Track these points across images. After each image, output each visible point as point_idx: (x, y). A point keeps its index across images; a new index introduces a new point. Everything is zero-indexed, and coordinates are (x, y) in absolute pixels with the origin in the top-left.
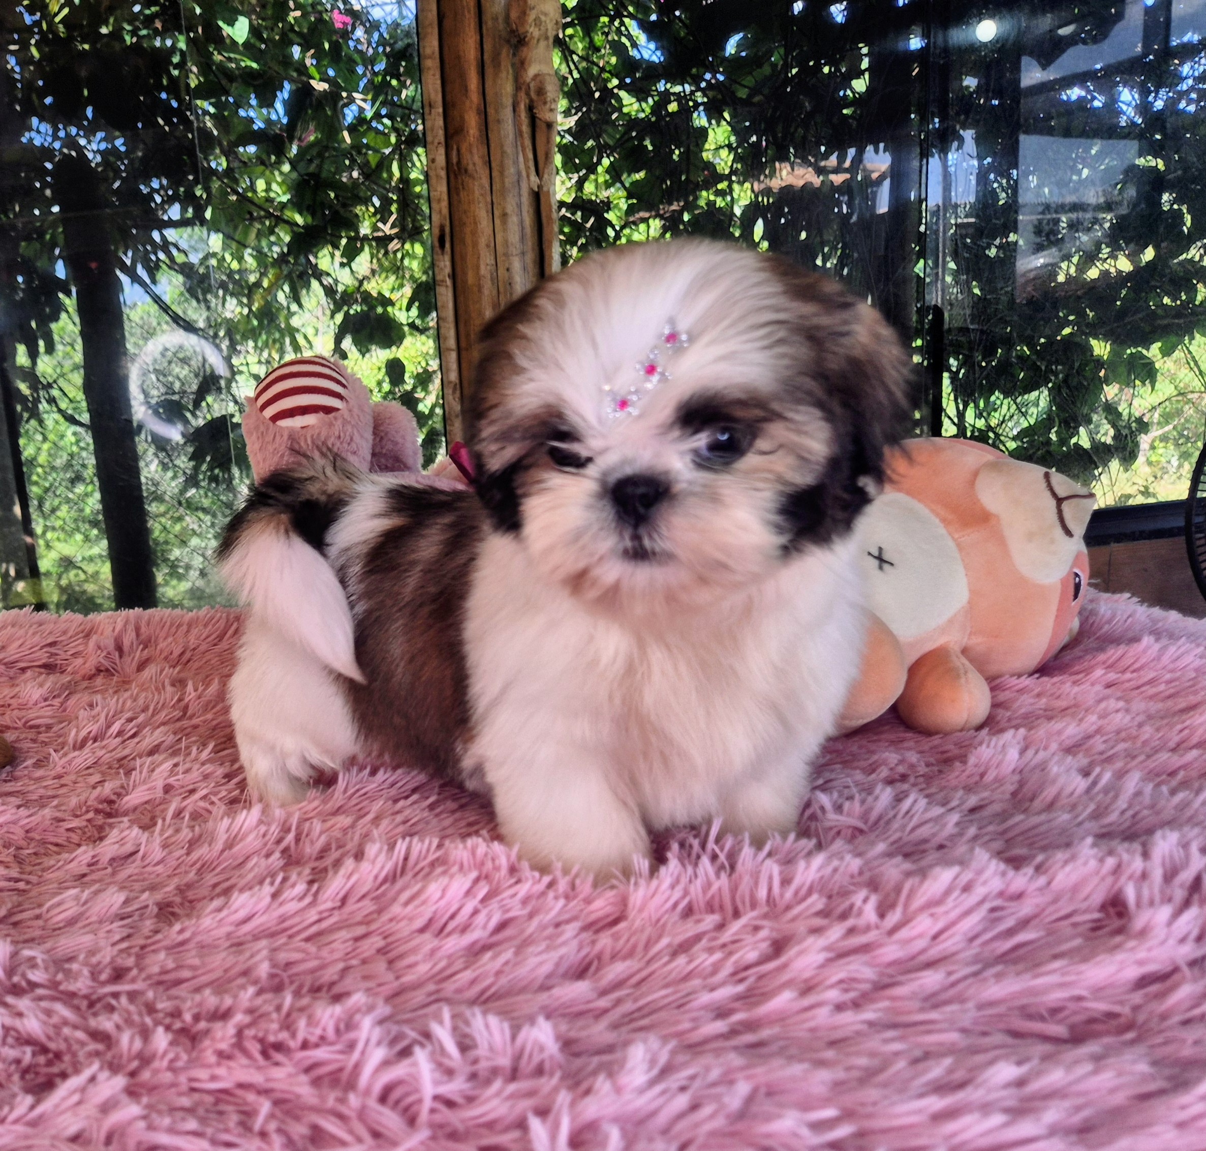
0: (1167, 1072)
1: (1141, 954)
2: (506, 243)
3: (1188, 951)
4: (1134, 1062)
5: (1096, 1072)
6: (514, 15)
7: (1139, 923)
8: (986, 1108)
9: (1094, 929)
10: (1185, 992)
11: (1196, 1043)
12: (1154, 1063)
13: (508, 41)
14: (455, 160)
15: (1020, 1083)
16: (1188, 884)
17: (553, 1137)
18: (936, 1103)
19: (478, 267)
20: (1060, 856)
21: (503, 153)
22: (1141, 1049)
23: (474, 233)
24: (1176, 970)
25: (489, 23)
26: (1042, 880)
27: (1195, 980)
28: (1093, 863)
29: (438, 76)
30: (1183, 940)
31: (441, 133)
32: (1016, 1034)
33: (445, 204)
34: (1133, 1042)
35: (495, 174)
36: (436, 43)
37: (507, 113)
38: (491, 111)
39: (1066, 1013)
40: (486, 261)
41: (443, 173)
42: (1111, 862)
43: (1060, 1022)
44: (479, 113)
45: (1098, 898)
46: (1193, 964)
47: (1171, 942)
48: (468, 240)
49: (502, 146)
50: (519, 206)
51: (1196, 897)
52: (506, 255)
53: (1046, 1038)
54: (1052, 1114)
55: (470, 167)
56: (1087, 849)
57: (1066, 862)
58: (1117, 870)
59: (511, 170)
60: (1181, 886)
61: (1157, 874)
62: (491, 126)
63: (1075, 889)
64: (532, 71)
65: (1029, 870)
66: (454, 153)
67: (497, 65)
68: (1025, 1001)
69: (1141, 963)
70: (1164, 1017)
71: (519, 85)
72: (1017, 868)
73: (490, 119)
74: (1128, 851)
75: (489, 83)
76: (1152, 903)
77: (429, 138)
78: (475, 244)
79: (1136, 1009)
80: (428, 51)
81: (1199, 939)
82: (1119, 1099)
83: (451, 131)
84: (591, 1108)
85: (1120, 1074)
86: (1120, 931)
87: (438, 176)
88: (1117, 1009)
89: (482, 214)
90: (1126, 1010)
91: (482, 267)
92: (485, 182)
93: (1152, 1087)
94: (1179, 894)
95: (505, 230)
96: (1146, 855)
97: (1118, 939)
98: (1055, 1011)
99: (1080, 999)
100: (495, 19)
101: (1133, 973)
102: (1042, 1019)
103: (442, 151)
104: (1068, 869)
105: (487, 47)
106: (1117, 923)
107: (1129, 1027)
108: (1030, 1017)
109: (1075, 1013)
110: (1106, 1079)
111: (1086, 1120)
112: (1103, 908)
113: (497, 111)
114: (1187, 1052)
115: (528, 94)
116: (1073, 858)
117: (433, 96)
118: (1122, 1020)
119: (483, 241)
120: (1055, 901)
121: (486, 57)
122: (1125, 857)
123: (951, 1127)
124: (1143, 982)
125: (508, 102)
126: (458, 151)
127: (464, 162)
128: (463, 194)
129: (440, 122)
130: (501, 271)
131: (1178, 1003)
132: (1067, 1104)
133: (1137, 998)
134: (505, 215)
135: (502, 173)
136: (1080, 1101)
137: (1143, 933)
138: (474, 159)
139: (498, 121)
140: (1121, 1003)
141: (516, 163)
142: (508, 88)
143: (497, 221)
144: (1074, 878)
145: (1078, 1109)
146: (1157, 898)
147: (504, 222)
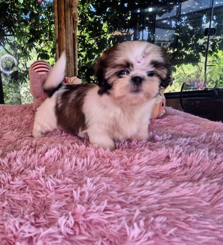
0: (175, 183)
1: (171, 165)
2: (68, 42)
3: (179, 165)
4: (170, 181)
5: (164, 183)
6: (71, 2)
7: (171, 160)
8: (147, 190)
9: (164, 161)
10: (178, 170)
11: (180, 179)
12: (173, 182)
13: (69, 6)
14: (60, 27)
15: (152, 185)
16: (179, 154)
17: (77, 194)
18: (139, 189)
19: (63, 46)
20: (159, 149)
21: (68, 26)
22: (171, 179)
23: (63, 40)
24: (177, 167)
25: (66, 3)
26: (156, 153)
27: (180, 169)
28: (164, 151)
29: (57, 12)
30: (178, 163)
31: (57, 22)
32: (151, 177)
33: (58, 35)
34: (170, 178)
35: (67, 30)
36: (57, 6)
37: (69, 19)
38: (66, 19)
39: (159, 174)
40: (65, 45)
41: (57, 29)
42: (167, 150)
43: (158, 175)
44: (64, 19)
45: (165, 156)
46: (180, 167)
47: (176, 163)
48: (62, 41)
50: (71, 36)
51: (181, 156)
52: (68, 44)
53: (156, 178)
54: (157, 190)
55: (62, 29)
56: (164, 148)
57: (160, 150)
58: (168, 152)
59: (69, 29)
60: (178, 154)
61: (175, 152)
62: (66, 21)
63: (162, 154)
64: (74, 12)
65: (155, 151)
66: (60, 26)
68: (153, 172)
69: (171, 166)
70: (175, 174)
71: (71, 14)
72: (153, 151)
73: (66, 20)
74: (171, 149)
75: (66, 14)
76: (174, 157)
77: (55, 23)
78: (63, 42)
79: (170, 173)
80: (55, 7)
81: (181, 163)
82: (167, 188)
83: (59, 22)
84: (83, 190)
85: (167, 183)
86: (168, 161)
87: (57, 30)
88: (167, 173)
89: (64, 37)
90: (169, 173)
91: (64, 46)
92: (65, 31)
93: (173, 185)
94: (178, 155)
95: (68, 40)
96: (173, 149)
97: (168, 162)
98: (158, 174)
99: (162, 172)
100: (67, 2)
101: (170, 168)
102: (156, 175)
103: (57, 25)
104: (160, 151)
105: (66, 7)
106: (168, 160)
107: (169, 176)
108: (154, 175)
109: (161, 174)
110: (165, 184)
111: (162, 191)
112: (166, 158)
113: (67, 19)
114: (178, 180)
115: (73, 16)
116: (161, 149)
117: (56, 15)
118: (168, 175)
119: (64, 42)
120: (158, 157)
121: (66, 9)
122: (170, 149)
123: (141, 192)
124: (171, 169)
125: (69, 17)
126: (60, 25)
127: (61, 27)
128: (61, 33)
129: (57, 20)
130: (67, 47)
131: (177, 173)
132: (159, 188)
133: (171, 171)
134: (68, 37)
135: (68, 30)
136: (161, 188)
137: (172, 162)
138: (63, 27)
139: (67, 21)
140: (168, 172)
141: (70, 28)
142: (69, 15)
143: (67, 38)
144: (161, 153)
145: (161, 189)
146: (175, 156)
147: (68, 39)
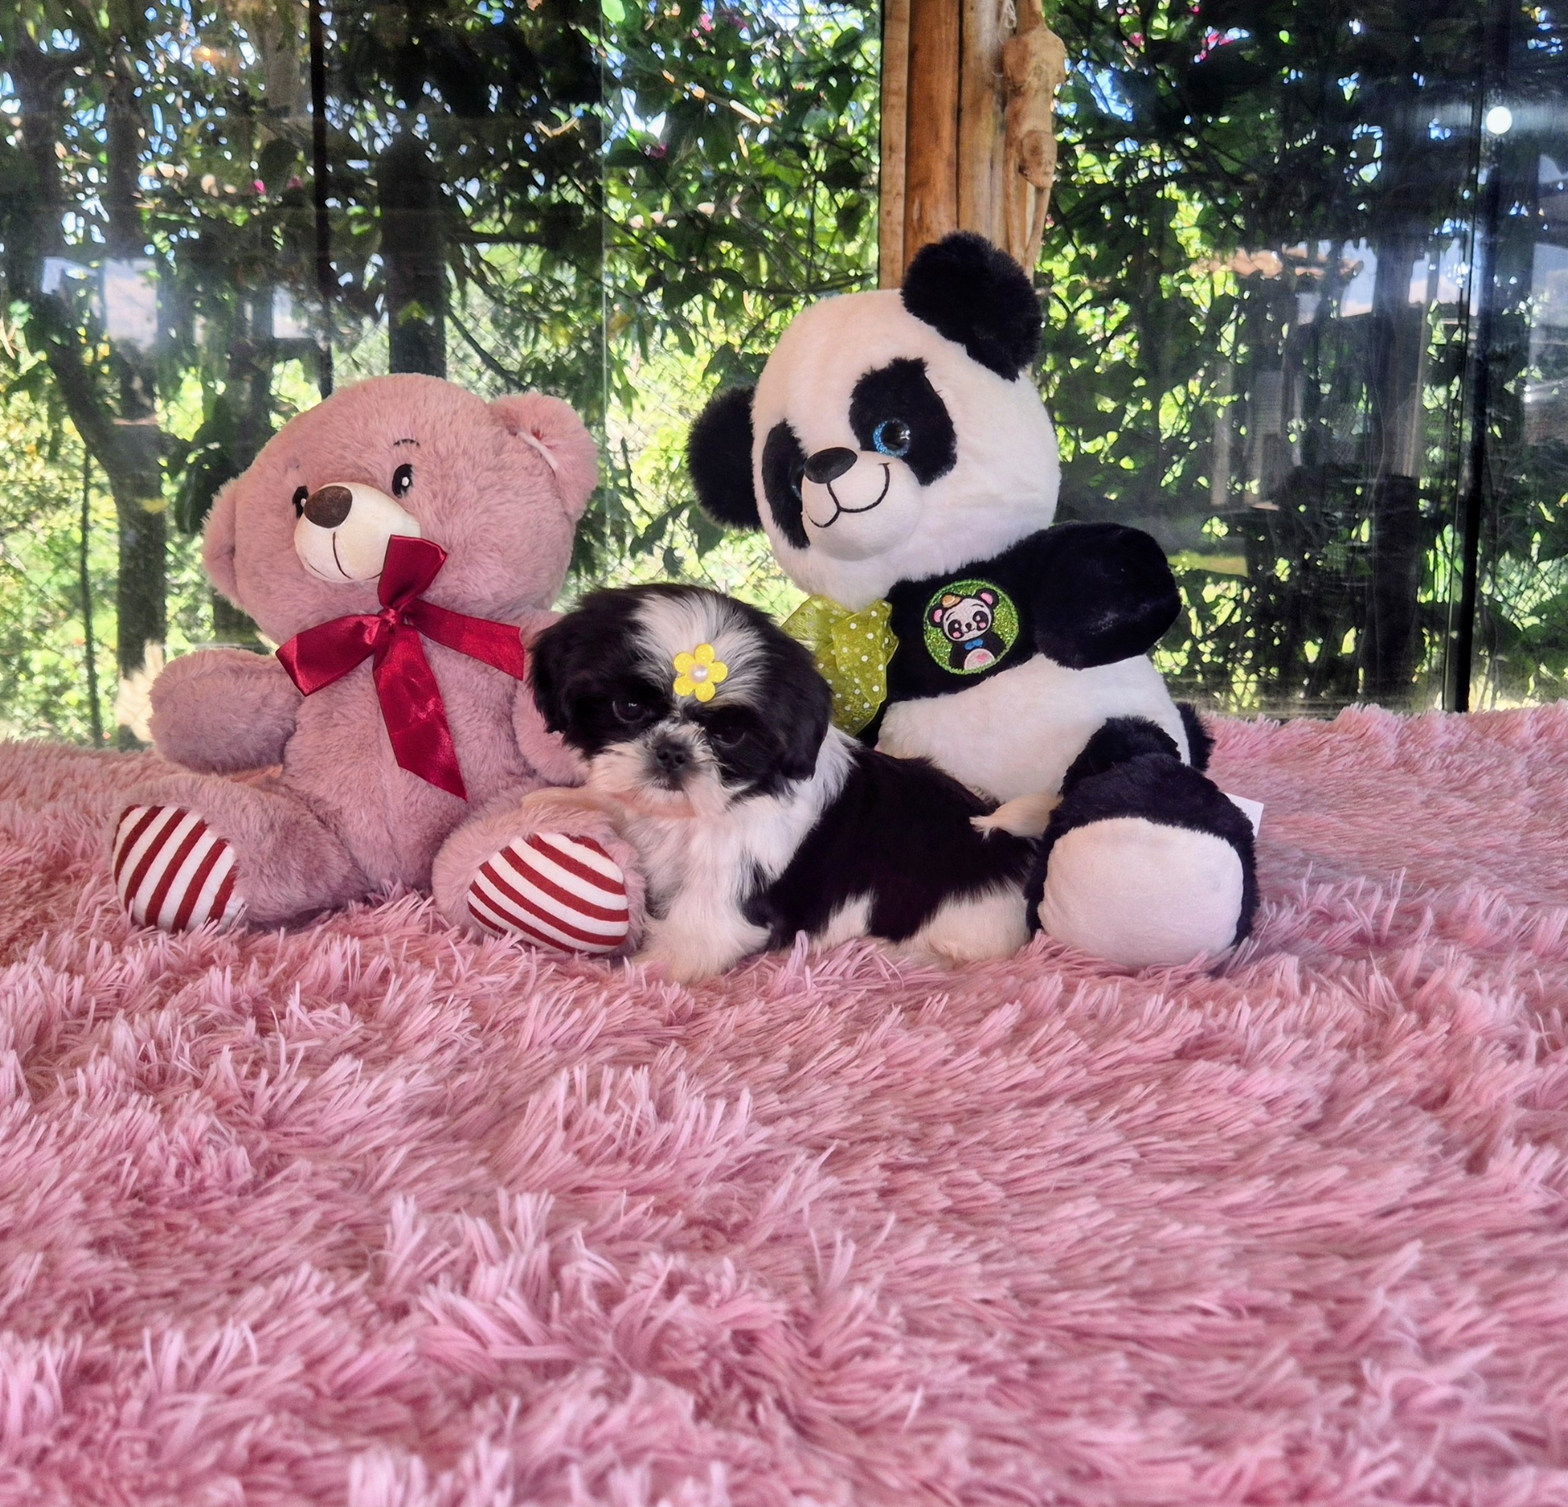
6: (1009, 59)
13: (992, 86)
14: (915, 216)
21: (975, 214)
25: (971, 64)
29: (903, 116)
31: (901, 184)
33: (898, 265)
36: (904, 78)
37: (984, 169)
38: (965, 164)
41: (900, 230)
44: (950, 164)
55: (934, 226)
62: (963, 181)
64: (1027, 126)
66: (916, 206)
67: (977, 112)
71: (1009, 140)
73: (963, 173)
75: (965, 133)
77: (886, 187)
80: (894, 86)
83: (914, 181)
87: (893, 232)
100: (979, 59)
103: (901, 203)
105: (967, 90)
113: (972, 165)
115: (1019, 151)
117: (895, 137)
121: (964, 101)
125: (986, 156)
126: (921, 205)
127: (927, 221)
129: (901, 170)
138: (939, 218)
139: (973, 178)
142: (987, 139)
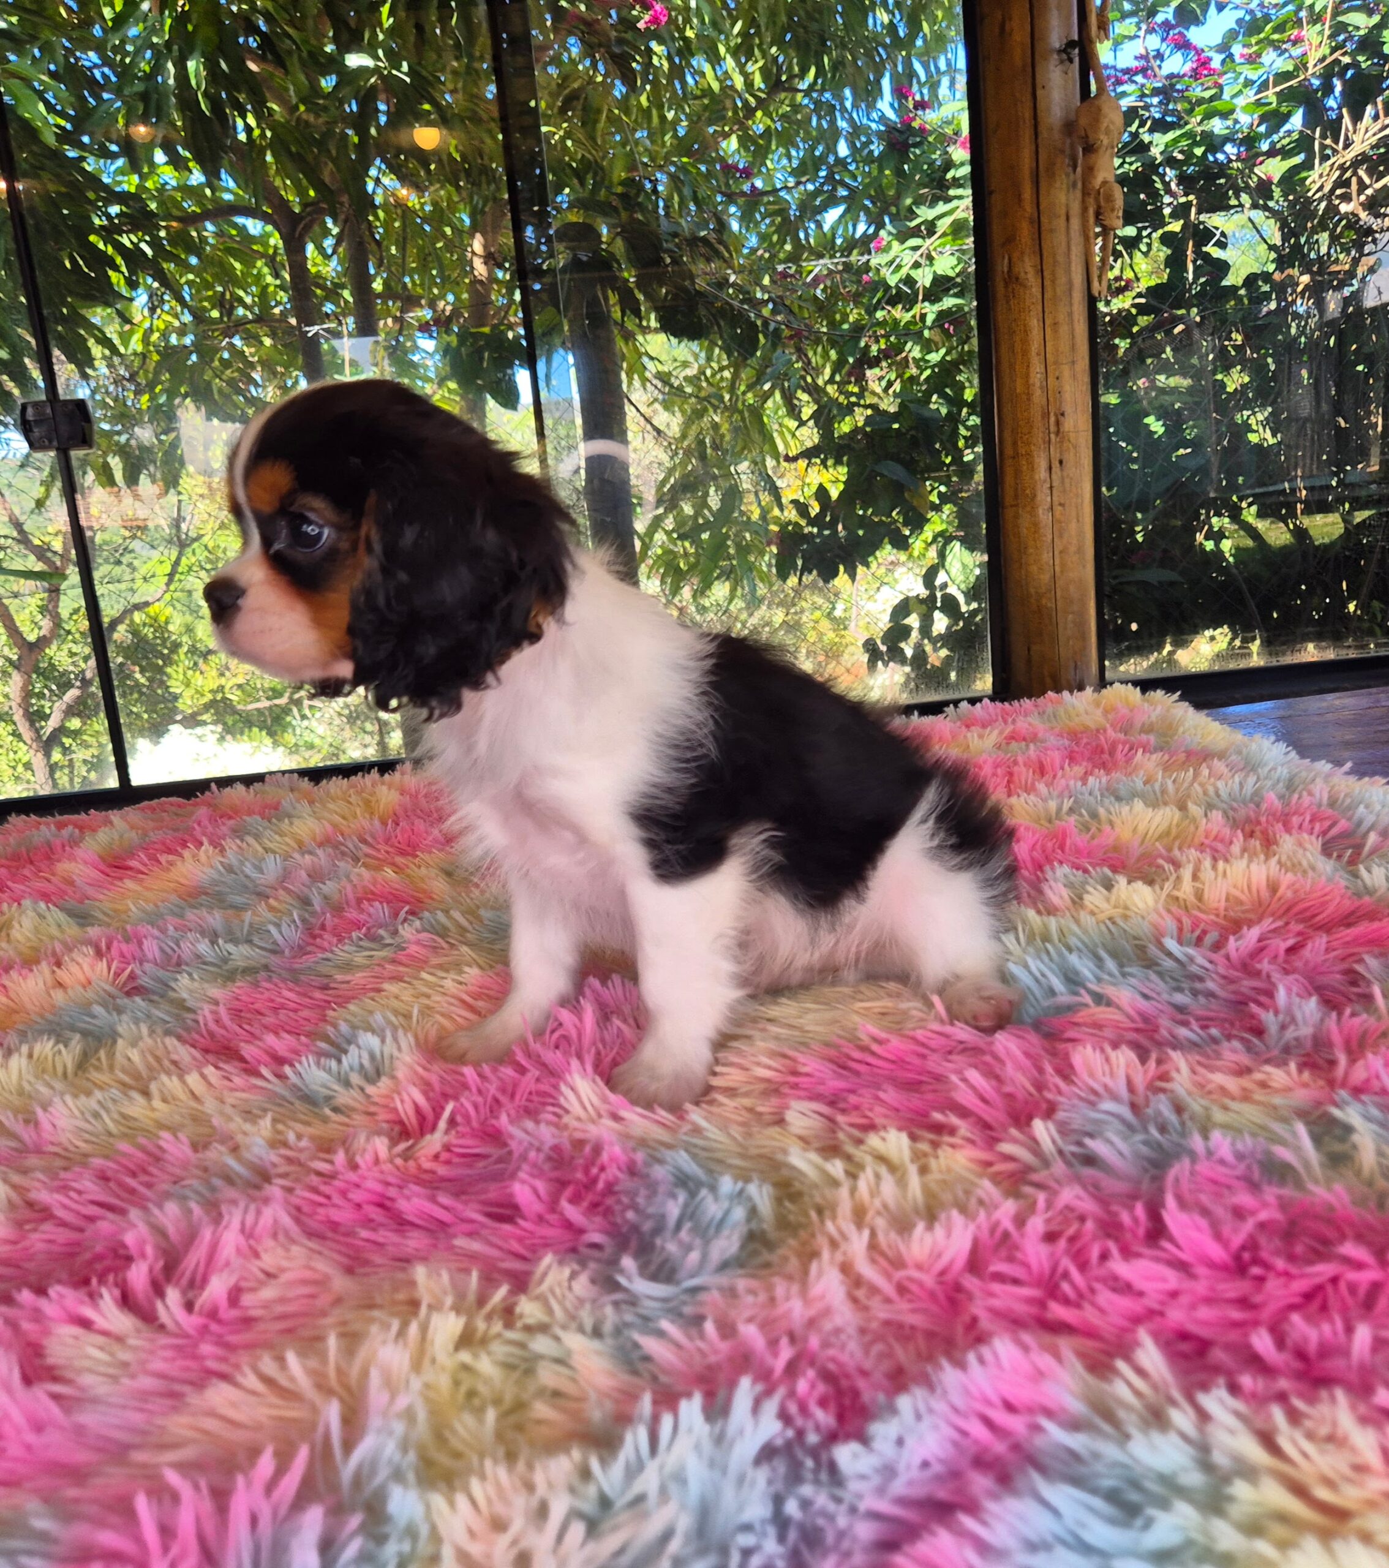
2: (1056, 351)
6: (1084, 122)
14: (1007, 268)
19: (1027, 376)
21: (1055, 262)
23: (1025, 342)
35: (1047, 283)
37: (1060, 223)
38: (1044, 221)
40: (1036, 368)
44: (1031, 222)
48: (1019, 348)
49: (1054, 255)
50: (1070, 316)
52: (1056, 363)
55: (1023, 276)
59: (1062, 280)
62: (1043, 234)
64: (1101, 176)
67: (1052, 175)
71: (1087, 191)
73: (1043, 228)
75: (1042, 191)
78: (1025, 353)
89: (1034, 323)
91: (1032, 375)
92: (1036, 291)
95: (1056, 339)
105: (1043, 157)
113: (1050, 221)
115: (1096, 200)
119: (1033, 350)
121: (1042, 165)
125: (1062, 212)
127: (1016, 270)
130: (1051, 380)
134: (1055, 324)
135: (1053, 281)
138: (1028, 267)
139: (1052, 231)
141: (1068, 271)
142: (1062, 198)
143: (1048, 331)
147: (1055, 331)
